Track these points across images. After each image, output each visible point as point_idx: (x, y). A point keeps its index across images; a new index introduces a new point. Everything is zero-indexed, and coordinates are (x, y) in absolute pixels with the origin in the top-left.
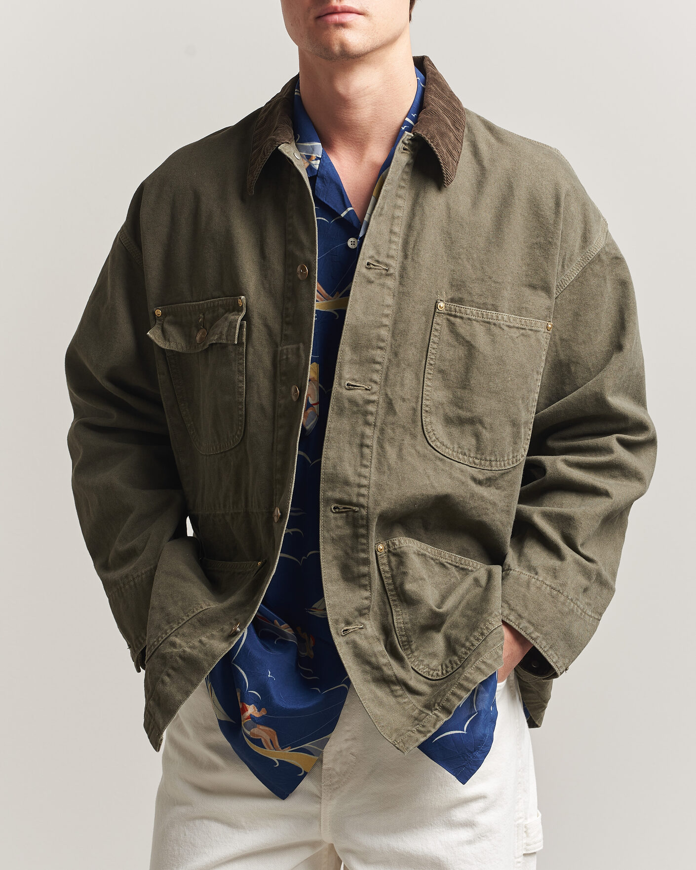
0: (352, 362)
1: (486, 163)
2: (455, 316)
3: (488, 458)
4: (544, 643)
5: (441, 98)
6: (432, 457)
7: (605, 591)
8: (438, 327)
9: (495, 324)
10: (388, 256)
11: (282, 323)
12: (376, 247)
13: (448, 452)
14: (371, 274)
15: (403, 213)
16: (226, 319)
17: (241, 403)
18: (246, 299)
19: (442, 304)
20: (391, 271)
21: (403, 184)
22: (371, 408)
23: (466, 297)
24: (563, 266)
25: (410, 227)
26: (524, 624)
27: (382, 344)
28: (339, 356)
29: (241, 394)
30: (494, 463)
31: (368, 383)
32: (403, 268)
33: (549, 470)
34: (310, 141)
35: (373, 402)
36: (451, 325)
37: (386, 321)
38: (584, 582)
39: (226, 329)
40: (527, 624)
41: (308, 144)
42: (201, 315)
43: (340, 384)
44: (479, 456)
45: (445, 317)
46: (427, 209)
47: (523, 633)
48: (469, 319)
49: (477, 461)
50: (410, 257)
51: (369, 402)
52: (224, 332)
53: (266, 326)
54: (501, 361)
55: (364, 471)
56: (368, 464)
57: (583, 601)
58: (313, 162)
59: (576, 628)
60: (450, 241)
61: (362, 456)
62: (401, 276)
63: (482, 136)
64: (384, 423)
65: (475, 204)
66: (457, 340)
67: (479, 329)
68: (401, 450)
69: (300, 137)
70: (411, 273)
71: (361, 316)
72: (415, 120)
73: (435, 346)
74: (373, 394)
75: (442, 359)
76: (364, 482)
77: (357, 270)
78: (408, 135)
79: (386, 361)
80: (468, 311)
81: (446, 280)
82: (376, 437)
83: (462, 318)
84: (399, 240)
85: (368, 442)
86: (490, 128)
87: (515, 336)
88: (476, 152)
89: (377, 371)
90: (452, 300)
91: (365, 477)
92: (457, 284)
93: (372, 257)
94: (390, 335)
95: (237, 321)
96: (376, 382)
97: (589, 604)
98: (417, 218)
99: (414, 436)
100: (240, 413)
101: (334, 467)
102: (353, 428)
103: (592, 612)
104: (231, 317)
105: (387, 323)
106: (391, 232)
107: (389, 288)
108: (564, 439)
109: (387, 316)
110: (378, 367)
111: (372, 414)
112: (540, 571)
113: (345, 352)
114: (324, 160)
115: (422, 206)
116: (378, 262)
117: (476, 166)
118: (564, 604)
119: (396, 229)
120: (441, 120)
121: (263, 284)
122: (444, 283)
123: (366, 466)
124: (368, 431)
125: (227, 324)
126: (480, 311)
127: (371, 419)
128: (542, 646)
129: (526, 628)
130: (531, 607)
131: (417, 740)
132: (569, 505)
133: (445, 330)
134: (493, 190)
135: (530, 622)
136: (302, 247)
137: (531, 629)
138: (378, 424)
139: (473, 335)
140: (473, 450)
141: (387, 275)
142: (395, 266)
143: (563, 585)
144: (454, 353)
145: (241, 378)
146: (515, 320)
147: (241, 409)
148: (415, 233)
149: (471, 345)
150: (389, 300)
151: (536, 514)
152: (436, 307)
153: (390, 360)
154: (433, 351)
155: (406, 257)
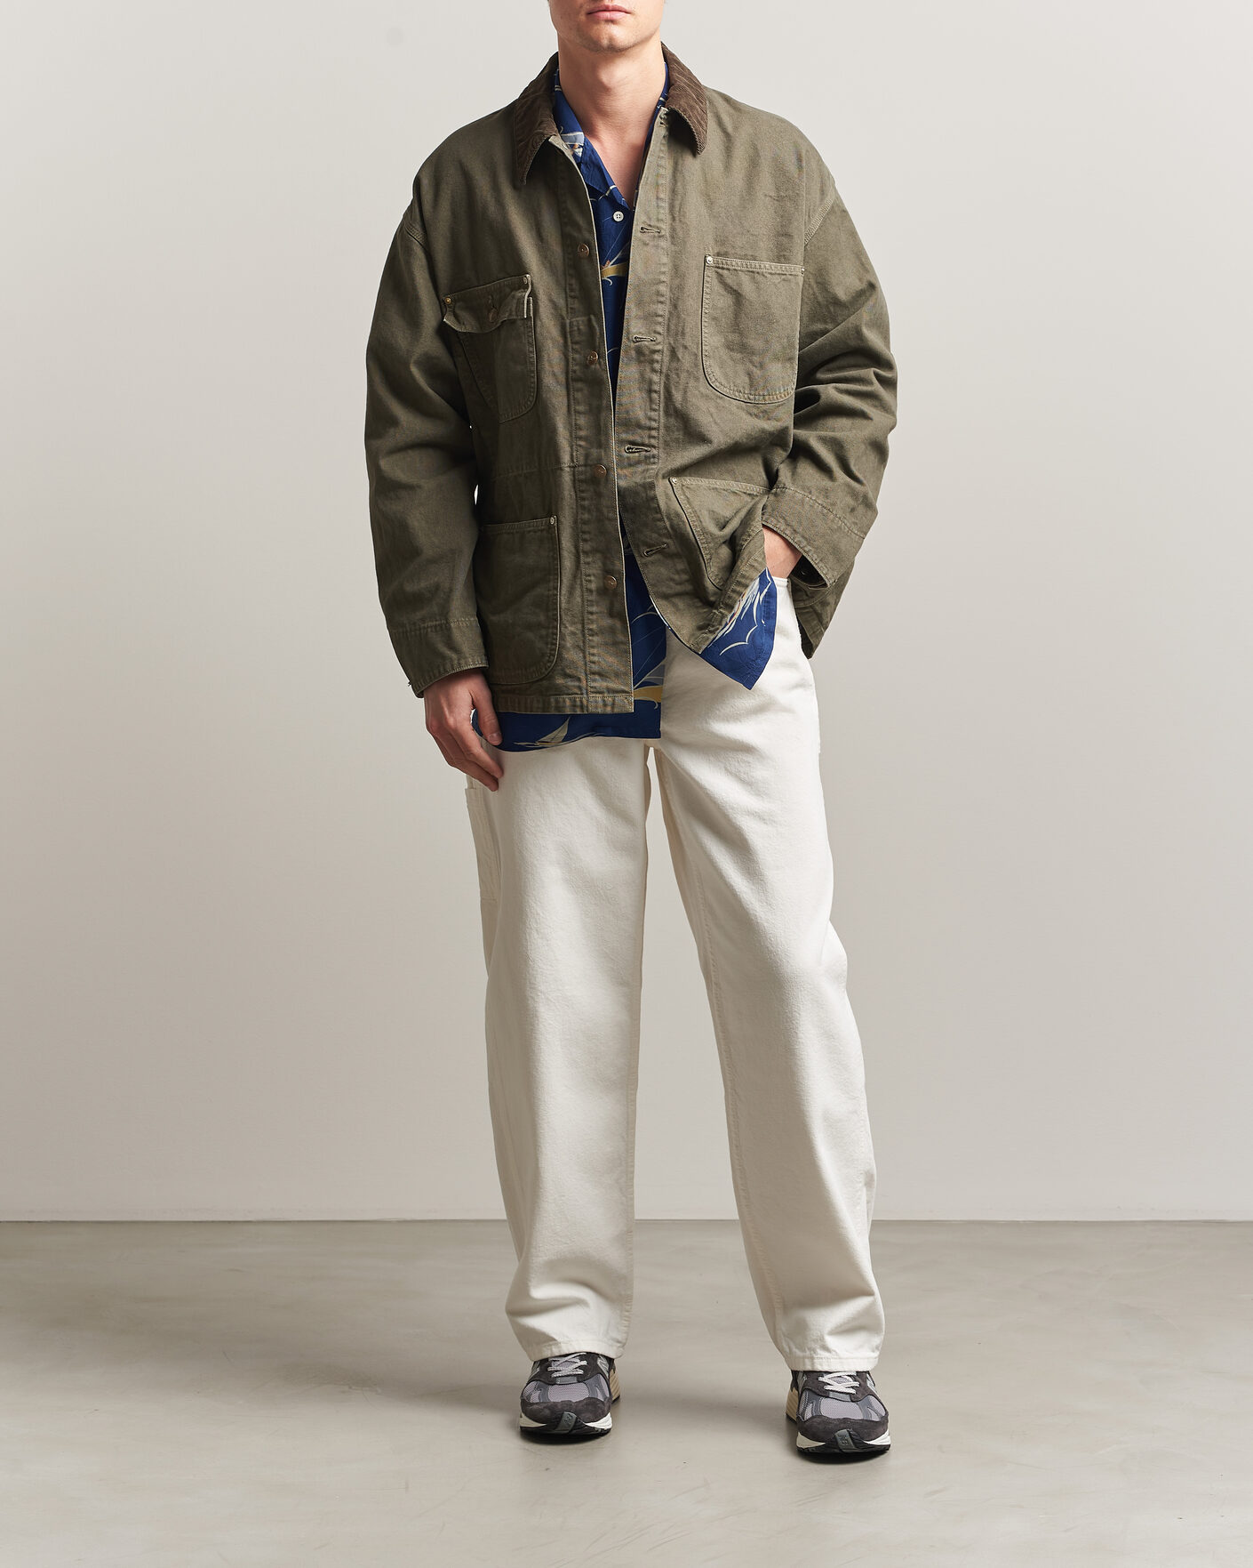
0: (638, 317)
1: (730, 130)
2: (723, 268)
3: (761, 393)
4: (815, 556)
5: (684, 76)
6: (713, 396)
7: (870, 513)
8: (709, 279)
9: (758, 273)
10: (658, 220)
11: (566, 297)
12: (647, 214)
13: (726, 391)
14: (645, 237)
15: (666, 181)
16: (513, 297)
17: (533, 372)
18: (531, 277)
19: (709, 258)
20: (663, 233)
21: (662, 155)
22: (656, 357)
23: (731, 251)
24: (809, 216)
25: (674, 191)
26: (798, 538)
27: (662, 299)
28: (626, 314)
29: (532, 363)
30: (767, 397)
31: (653, 335)
32: (673, 229)
33: (823, 397)
34: (573, 131)
35: (658, 351)
36: (720, 276)
37: (663, 278)
38: (850, 501)
39: (515, 306)
40: (801, 539)
41: (571, 135)
42: (490, 297)
43: (628, 339)
44: (753, 392)
45: (714, 269)
46: (686, 174)
47: (797, 546)
48: (735, 270)
49: (751, 397)
50: (677, 219)
51: (655, 352)
52: (514, 309)
53: (551, 301)
54: (766, 306)
55: (653, 414)
56: (657, 408)
57: (850, 519)
58: (577, 150)
59: (844, 544)
60: (710, 202)
61: (651, 400)
62: (673, 237)
63: (722, 106)
64: (669, 369)
65: (727, 167)
66: (726, 289)
67: (745, 279)
68: (685, 392)
69: (564, 128)
70: (680, 234)
71: (643, 276)
72: (666, 98)
73: (708, 297)
74: (657, 344)
75: (714, 307)
76: (654, 424)
77: (633, 234)
78: (664, 110)
79: (667, 313)
80: (734, 263)
81: (710, 236)
82: (662, 382)
83: (728, 269)
84: (666, 205)
85: (656, 387)
86: (727, 99)
87: (777, 281)
88: (720, 123)
89: (660, 323)
90: (718, 254)
91: (655, 420)
92: (721, 240)
93: (644, 222)
94: (668, 290)
95: (524, 298)
96: (659, 334)
97: (855, 524)
98: (679, 184)
99: (697, 379)
100: (532, 380)
101: (627, 412)
102: (642, 375)
103: (858, 531)
104: (518, 294)
105: (665, 280)
106: (658, 198)
107: (663, 249)
108: (830, 371)
109: (664, 273)
110: (660, 319)
111: (658, 362)
112: (813, 490)
113: (631, 308)
114: (587, 147)
115: (681, 172)
116: (650, 226)
117: (721, 134)
118: (833, 521)
119: (662, 196)
120: (688, 95)
121: (543, 263)
122: (710, 240)
123: (655, 410)
124: (655, 378)
125: (515, 301)
126: (744, 262)
127: (657, 366)
128: (813, 559)
129: (800, 541)
130: (805, 523)
131: (708, 639)
132: (840, 428)
133: (716, 282)
134: (740, 152)
135: (803, 537)
136: (579, 229)
137: (805, 543)
138: (664, 371)
139: (740, 284)
140: (747, 387)
141: (660, 237)
142: (665, 228)
143: (833, 504)
144: (725, 301)
145: (531, 349)
146: (776, 267)
147: (533, 377)
148: (679, 197)
149: (739, 293)
150: (665, 260)
151: (812, 437)
152: (705, 261)
153: (670, 313)
154: (707, 301)
155: (674, 219)
